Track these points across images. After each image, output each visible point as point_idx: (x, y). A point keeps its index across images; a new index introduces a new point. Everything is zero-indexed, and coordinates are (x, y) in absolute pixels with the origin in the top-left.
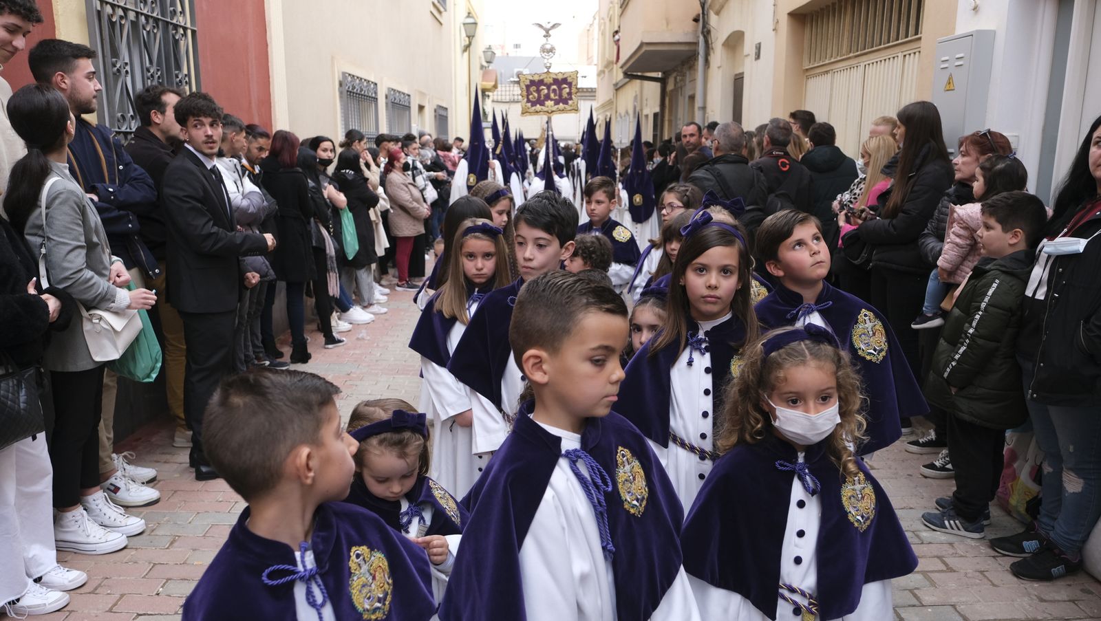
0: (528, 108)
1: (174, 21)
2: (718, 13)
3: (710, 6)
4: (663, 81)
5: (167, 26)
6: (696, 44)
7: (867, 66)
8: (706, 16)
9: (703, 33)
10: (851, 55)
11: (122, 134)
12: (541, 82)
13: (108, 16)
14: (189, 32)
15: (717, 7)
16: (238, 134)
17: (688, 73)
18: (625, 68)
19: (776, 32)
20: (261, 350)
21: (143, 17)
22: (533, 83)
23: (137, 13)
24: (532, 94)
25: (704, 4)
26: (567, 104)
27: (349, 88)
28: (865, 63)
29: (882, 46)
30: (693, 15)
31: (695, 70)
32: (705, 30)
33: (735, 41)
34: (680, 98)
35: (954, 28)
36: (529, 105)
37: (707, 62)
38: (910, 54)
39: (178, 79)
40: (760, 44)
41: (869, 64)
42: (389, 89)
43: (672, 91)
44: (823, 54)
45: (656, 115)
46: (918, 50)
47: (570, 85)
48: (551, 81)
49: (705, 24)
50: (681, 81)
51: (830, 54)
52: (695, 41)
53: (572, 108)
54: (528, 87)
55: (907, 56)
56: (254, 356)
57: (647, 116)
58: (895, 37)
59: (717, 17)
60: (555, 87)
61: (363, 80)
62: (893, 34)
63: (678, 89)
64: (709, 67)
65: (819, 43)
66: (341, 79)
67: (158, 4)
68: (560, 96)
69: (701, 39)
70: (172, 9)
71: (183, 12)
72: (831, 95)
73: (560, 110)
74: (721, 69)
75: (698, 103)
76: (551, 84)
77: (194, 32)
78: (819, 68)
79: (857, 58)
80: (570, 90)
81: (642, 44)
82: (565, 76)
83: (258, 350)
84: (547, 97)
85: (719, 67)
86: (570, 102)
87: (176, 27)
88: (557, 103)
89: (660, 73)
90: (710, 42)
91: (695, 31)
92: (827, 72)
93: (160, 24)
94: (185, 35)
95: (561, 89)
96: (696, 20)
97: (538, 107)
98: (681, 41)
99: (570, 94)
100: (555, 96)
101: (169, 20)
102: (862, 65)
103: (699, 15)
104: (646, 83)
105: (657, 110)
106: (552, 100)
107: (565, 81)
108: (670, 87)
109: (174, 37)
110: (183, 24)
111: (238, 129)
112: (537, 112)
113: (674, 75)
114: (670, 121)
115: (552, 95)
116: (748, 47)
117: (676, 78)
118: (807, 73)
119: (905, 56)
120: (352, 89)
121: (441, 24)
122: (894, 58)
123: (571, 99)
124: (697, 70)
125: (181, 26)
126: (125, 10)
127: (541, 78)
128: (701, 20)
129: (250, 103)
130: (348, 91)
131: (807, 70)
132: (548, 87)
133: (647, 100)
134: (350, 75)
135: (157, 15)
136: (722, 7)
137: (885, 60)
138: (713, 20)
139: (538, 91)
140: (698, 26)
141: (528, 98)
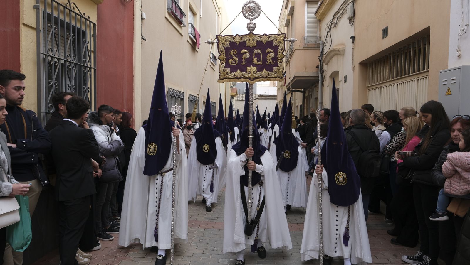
0: (227, 74)
1: (85, 65)
2: (327, 64)
3: (323, 61)
4: (304, 92)
5: (81, 67)
6: (318, 77)
7: (398, 85)
8: (322, 66)
9: (320, 72)
10: (390, 80)
11: (50, 114)
12: (243, 45)
13: (49, 61)
14: (93, 70)
15: (326, 61)
16: (108, 113)
17: (314, 89)
18: (288, 87)
19: (354, 71)
20: (116, 212)
21: (68, 62)
22: (233, 45)
23: (65, 61)
24: (232, 58)
25: (321, 61)
26: (271, 70)
27: (171, 94)
28: (397, 83)
29: (406, 76)
30: (316, 65)
31: (317, 87)
32: (322, 71)
33: (335, 76)
34: (311, 100)
35: (447, 66)
36: (228, 70)
37: (322, 85)
38: (421, 79)
39: (84, 90)
40: (346, 76)
41: (399, 84)
42: (190, 95)
43: (308, 96)
44: (376, 80)
45: (301, 106)
46: (428, 76)
47: (276, 49)
48: (254, 43)
49: (322, 69)
50: (311, 92)
51: (380, 80)
52: (317, 76)
53: (276, 75)
54: (227, 50)
55: (419, 80)
56: (112, 215)
57: (297, 106)
58: (412, 71)
59: (326, 66)
60: (258, 51)
61: (178, 91)
62: (411, 70)
63: (310, 95)
64: (323, 86)
65: (374, 75)
66: (168, 91)
67: (77, 57)
68: (265, 61)
69: (320, 75)
70: (84, 59)
71: (90, 61)
72: (381, 98)
73: (263, 77)
74: (329, 87)
75: (319, 101)
76: (254, 48)
77: (95, 70)
78: (375, 86)
79: (393, 81)
80: (276, 54)
81: (295, 77)
82: (271, 39)
83: (114, 212)
84: (250, 62)
85: (328, 86)
86: (275, 69)
87: (85, 67)
88: (260, 69)
89: (302, 89)
90: (324, 76)
91: (317, 72)
92: (378, 88)
93: (77, 66)
94: (90, 71)
95: (265, 54)
96: (317, 67)
97: (239, 73)
98: (311, 76)
99: (275, 59)
100: (258, 62)
101: (82, 64)
102: (396, 84)
103: (319, 65)
104: (297, 93)
105: (301, 104)
106: (254, 65)
107: (270, 44)
108: (307, 94)
109: (84, 71)
110: (89, 66)
111: (109, 111)
112: (237, 78)
113: (309, 89)
114: (307, 108)
115: (255, 60)
116: (341, 77)
117: (309, 91)
118: (369, 88)
119: (418, 80)
120: (173, 95)
121: (214, 70)
122: (412, 81)
123: (276, 65)
124: (319, 88)
125: (88, 67)
126: (58, 59)
127: (244, 40)
128: (320, 67)
129: (123, 100)
130: (170, 96)
131: (368, 87)
132: (251, 50)
133: (297, 100)
134: (172, 89)
135: (76, 62)
136: (329, 62)
137: (408, 82)
138: (325, 67)
139: (240, 55)
140: (318, 70)
141: (227, 62)
